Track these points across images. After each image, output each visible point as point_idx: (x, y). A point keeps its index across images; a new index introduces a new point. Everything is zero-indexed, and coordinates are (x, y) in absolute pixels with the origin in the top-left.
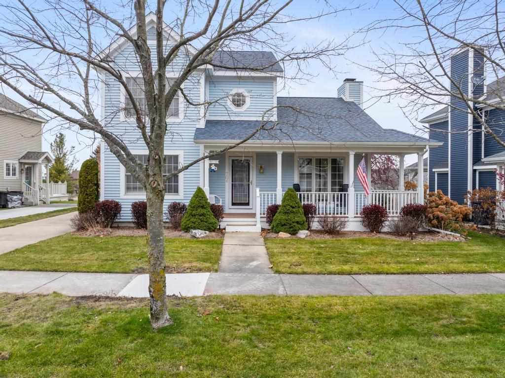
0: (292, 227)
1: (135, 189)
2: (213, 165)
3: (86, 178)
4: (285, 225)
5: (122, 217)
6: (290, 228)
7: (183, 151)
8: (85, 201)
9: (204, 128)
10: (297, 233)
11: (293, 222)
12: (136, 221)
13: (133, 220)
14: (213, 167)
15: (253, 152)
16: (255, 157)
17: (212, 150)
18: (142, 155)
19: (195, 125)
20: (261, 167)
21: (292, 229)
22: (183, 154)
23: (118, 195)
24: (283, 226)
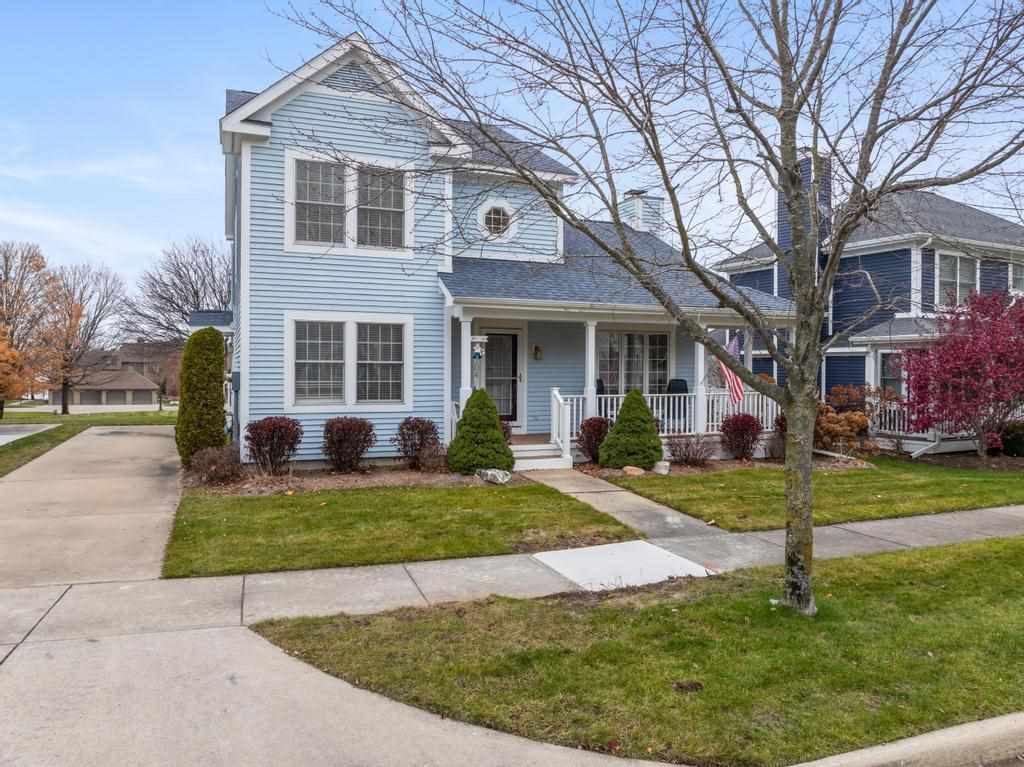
0: (648, 457)
1: (313, 392)
2: (478, 345)
3: (205, 369)
4: (634, 453)
5: (299, 452)
6: (644, 458)
7: (412, 317)
8: (201, 419)
9: (451, 272)
10: (653, 467)
11: (649, 448)
12: (327, 458)
13: (323, 457)
14: (478, 350)
15: (522, 321)
16: (526, 329)
17: (478, 316)
18: (329, 323)
19: (437, 265)
20: (537, 349)
21: (647, 461)
22: (412, 322)
23: (280, 406)
24: (629, 454)
